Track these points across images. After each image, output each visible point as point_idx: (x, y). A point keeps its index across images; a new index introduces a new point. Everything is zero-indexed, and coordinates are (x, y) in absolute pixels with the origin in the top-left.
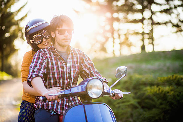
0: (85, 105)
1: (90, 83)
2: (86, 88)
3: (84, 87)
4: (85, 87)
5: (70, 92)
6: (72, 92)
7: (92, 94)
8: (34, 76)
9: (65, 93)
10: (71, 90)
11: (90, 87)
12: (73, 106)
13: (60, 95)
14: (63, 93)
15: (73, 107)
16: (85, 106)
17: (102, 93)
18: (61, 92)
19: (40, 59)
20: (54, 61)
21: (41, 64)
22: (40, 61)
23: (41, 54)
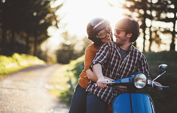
1: (137, 76)
2: (133, 79)
3: (131, 79)
6: (121, 82)
7: (137, 85)
8: (94, 63)
9: (116, 83)
10: (120, 80)
11: (136, 79)
14: (114, 82)
16: (131, 94)
18: (112, 81)
19: (105, 50)
20: (114, 55)
21: (104, 54)
22: (104, 52)
23: (107, 46)
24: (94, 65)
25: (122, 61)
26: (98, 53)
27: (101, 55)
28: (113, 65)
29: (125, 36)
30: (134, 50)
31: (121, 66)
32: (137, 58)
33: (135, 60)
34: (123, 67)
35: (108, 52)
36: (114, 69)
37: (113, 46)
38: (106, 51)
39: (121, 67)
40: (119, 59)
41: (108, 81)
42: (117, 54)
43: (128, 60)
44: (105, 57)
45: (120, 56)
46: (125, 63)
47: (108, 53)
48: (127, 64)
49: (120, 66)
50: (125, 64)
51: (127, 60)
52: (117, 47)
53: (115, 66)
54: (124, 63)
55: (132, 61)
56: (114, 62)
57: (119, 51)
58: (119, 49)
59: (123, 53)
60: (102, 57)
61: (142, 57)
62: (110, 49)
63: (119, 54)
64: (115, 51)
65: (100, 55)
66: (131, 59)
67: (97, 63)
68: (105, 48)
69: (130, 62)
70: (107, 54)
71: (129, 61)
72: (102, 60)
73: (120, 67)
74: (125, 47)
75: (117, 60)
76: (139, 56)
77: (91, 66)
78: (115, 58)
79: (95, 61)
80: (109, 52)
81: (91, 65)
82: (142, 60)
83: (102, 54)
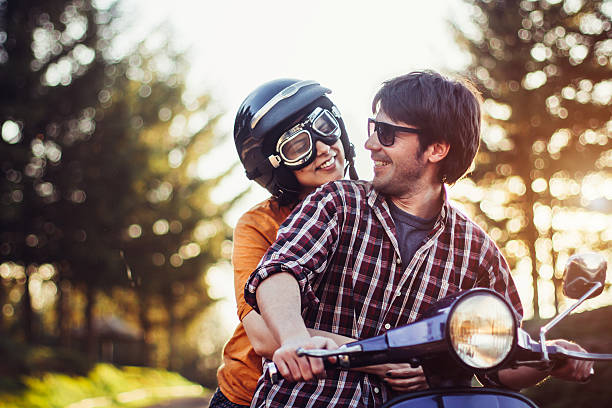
0: (444, 398)
2: (446, 328)
3: (436, 327)
4: (442, 325)
5: (386, 346)
6: (391, 345)
7: (469, 354)
8: (263, 272)
9: (365, 350)
10: (386, 336)
11: (462, 328)
12: (395, 400)
13: (344, 354)
14: (357, 348)
15: (396, 403)
16: (446, 399)
17: (509, 350)
18: (349, 345)
19: (317, 213)
20: (366, 238)
21: (316, 233)
22: (313, 221)
23: (329, 198)
24: (261, 280)
25: (402, 267)
26: (286, 230)
27: (298, 238)
28: (363, 287)
29: (419, 155)
30: (454, 218)
31: (399, 288)
32: (467, 253)
33: (458, 262)
34: (407, 294)
35: (333, 223)
36: (367, 302)
37: (359, 198)
38: (324, 220)
39: (398, 293)
40: (389, 256)
41: (329, 347)
42: (378, 232)
43: (431, 261)
44: (318, 246)
45: (395, 241)
46: (416, 272)
47: (332, 231)
48: (426, 278)
49: (394, 288)
50: (418, 281)
51: (425, 262)
52: (378, 203)
53: (371, 291)
54: (410, 277)
55: (449, 266)
56: (367, 269)
57: (388, 220)
58: (388, 211)
59: (407, 228)
60: (306, 245)
61: (489, 251)
62: (346, 210)
63: (391, 235)
64: (370, 222)
65: (295, 235)
66: (442, 255)
67: (275, 270)
68: (321, 206)
69: (438, 272)
70: (328, 232)
71: (433, 266)
72: (302, 261)
73: (393, 294)
74: (414, 205)
75: (379, 263)
76: (476, 248)
77: (252, 288)
78: (372, 251)
79: (266, 263)
80: (340, 222)
81: (250, 282)
82: (490, 264)
83: (303, 232)
